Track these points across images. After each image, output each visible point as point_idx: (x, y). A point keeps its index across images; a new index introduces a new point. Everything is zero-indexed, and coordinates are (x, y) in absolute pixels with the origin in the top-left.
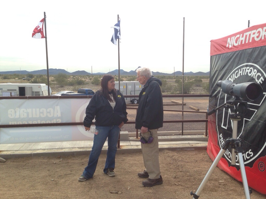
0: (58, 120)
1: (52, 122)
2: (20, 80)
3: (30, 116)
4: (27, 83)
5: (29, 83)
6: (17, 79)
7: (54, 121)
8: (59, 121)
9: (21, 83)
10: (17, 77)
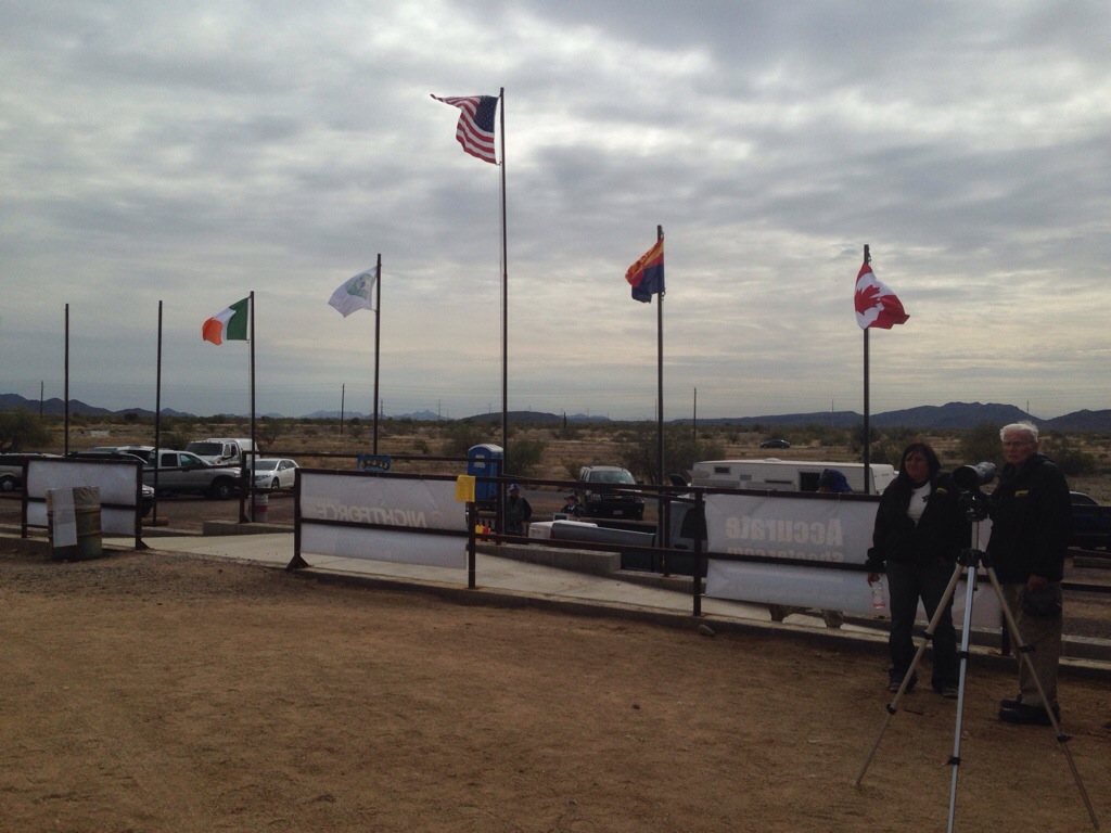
0: (835, 555)
1: (822, 558)
2: (824, 450)
3: (772, 538)
4: (847, 462)
5: (854, 461)
6: (815, 443)
7: (826, 557)
8: (840, 558)
9: (828, 461)
10: (816, 439)
